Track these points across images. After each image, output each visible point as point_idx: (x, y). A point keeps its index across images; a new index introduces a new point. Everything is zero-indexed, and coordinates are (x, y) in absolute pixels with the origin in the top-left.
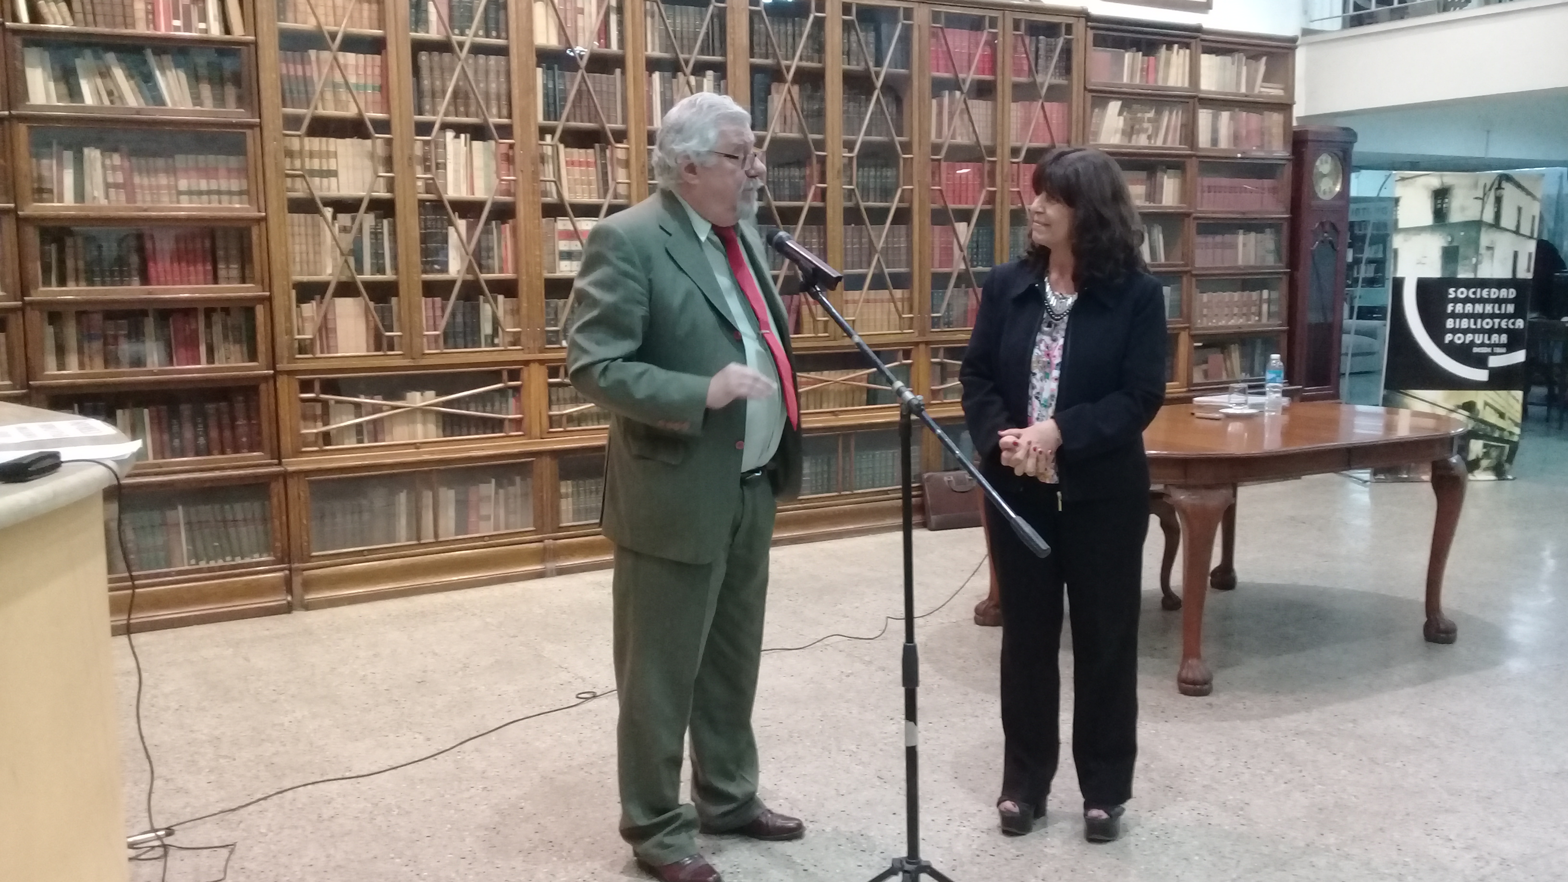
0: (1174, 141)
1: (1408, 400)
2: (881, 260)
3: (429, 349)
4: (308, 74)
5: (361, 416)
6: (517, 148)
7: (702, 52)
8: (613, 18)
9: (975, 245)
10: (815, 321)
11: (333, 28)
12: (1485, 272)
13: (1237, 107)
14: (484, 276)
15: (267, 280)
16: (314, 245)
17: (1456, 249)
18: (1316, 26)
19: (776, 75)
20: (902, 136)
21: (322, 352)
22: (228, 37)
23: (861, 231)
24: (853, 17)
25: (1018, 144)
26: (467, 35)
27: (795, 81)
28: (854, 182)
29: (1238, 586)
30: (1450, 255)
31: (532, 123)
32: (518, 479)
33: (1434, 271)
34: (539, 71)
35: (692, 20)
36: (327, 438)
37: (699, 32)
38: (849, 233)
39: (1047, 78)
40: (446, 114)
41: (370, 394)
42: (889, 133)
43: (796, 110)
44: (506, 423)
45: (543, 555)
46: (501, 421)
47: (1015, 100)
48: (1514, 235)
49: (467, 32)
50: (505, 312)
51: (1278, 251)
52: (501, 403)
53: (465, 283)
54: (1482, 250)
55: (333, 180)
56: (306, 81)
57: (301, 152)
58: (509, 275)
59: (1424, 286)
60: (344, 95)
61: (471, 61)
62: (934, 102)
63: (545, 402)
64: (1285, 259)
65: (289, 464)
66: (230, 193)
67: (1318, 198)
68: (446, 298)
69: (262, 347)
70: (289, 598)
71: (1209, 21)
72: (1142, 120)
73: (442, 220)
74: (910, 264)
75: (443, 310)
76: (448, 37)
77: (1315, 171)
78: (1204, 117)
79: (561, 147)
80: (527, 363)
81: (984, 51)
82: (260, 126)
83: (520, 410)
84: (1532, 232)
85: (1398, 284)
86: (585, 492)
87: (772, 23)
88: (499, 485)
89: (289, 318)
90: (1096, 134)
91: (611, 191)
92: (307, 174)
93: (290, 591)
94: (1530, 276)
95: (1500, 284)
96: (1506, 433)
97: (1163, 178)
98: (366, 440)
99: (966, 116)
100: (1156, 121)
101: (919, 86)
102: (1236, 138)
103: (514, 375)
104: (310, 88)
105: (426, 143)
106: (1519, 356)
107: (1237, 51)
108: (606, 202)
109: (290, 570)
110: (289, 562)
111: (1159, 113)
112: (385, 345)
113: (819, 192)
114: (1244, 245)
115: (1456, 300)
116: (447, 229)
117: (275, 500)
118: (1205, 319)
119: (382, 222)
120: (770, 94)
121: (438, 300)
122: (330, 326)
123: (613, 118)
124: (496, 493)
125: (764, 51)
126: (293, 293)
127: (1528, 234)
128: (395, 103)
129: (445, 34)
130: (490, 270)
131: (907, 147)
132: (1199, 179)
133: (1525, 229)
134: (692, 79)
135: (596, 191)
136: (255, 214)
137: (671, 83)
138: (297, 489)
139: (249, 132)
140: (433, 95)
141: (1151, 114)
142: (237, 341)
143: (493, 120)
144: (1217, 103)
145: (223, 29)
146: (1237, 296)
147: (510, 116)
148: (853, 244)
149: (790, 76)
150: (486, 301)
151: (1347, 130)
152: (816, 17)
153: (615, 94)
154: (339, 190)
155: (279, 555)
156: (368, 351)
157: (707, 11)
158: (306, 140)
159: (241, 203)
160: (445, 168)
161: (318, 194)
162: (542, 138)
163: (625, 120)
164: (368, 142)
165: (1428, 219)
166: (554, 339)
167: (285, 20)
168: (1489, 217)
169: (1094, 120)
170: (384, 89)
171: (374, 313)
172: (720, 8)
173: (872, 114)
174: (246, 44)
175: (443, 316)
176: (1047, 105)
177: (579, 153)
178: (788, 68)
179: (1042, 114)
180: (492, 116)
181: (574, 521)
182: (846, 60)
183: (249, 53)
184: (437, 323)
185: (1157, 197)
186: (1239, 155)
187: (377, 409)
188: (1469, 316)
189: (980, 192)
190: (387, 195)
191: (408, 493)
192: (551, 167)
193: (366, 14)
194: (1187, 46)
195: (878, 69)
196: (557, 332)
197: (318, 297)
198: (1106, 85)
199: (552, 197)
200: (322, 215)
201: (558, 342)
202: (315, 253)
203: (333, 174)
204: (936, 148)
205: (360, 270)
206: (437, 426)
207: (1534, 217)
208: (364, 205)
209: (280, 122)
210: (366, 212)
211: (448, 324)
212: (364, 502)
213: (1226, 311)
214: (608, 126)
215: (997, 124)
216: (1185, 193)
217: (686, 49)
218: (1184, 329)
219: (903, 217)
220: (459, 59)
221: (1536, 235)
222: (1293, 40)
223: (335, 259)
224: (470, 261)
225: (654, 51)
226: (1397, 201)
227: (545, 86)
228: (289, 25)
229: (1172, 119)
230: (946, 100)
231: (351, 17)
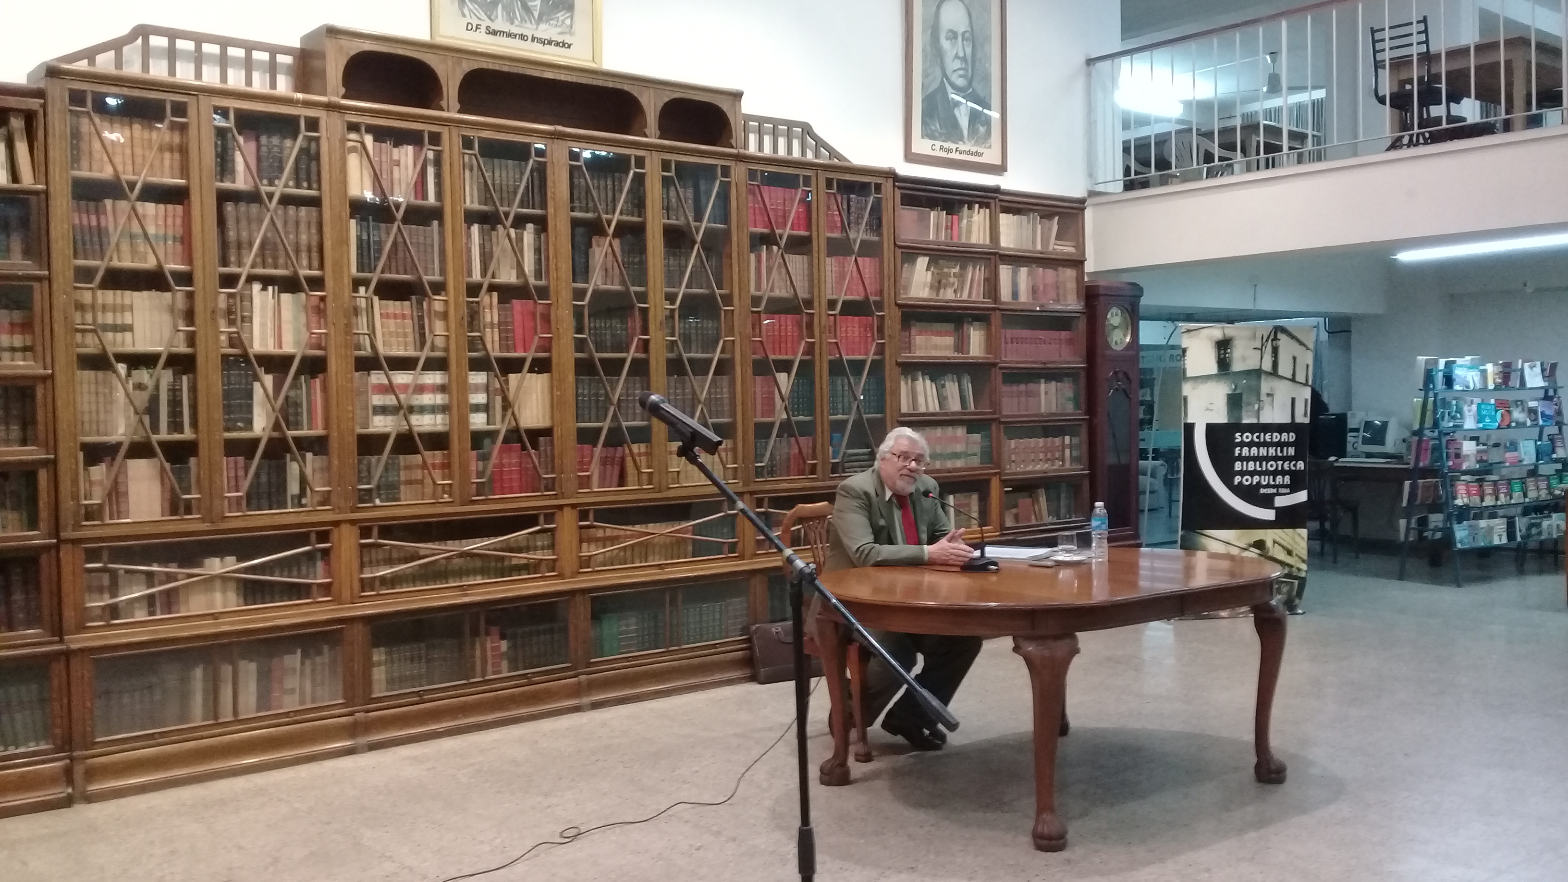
0: (978, 294)
1: (1204, 541)
2: (705, 410)
3: (230, 512)
4: (103, 224)
5: (153, 586)
6: (329, 300)
7: (522, 205)
8: (431, 171)
9: (795, 395)
10: (640, 473)
11: (132, 178)
12: (1267, 417)
13: (1035, 263)
14: (291, 433)
15: (51, 443)
16: (105, 404)
17: (1240, 395)
18: (1100, 188)
19: (595, 228)
20: (722, 289)
21: (111, 518)
22: (16, 186)
23: (683, 384)
24: (672, 174)
25: (834, 297)
26: (276, 186)
27: (615, 235)
28: (677, 334)
29: (1071, 731)
30: (1235, 402)
31: (346, 275)
32: (326, 648)
33: (1221, 417)
34: (353, 222)
35: (511, 174)
36: (114, 611)
37: (519, 186)
38: (672, 384)
39: (859, 235)
40: (253, 267)
41: (164, 561)
42: (709, 286)
43: (617, 261)
44: (315, 588)
45: (353, 730)
46: (309, 586)
47: (829, 255)
48: (1290, 383)
49: (277, 182)
50: (314, 471)
51: (1076, 399)
52: (308, 568)
53: (271, 440)
54: (1263, 397)
55: (128, 335)
56: (101, 232)
57: (93, 307)
58: (319, 431)
59: (1212, 430)
60: (142, 246)
61: (280, 212)
62: (752, 256)
63: (356, 564)
64: (1084, 406)
65: (72, 641)
66: (13, 349)
67: (1111, 349)
68: (250, 456)
69: (44, 513)
70: (70, 790)
71: (1008, 182)
72: (949, 275)
73: (247, 375)
74: (733, 414)
75: (246, 469)
76: (257, 188)
77: (1107, 323)
78: (1005, 272)
79: (376, 299)
80: (337, 524)
81: (798, 208)
82: (49, 279)
83: (329, 574)
84: (1307, 380)
85: (1189, 429)
86: (399, 660)
87: (592, 179)
88: (305, 655)
89: (75, 482)
90: (907, 288)
91: (428, 344)
92: (99, 329)
93: (70, 782)
94: (1307, 420)
95: (1280, 428)
96: (1294, 569)
97: (968, 329)
98: (158, 611)
99: (784, 270)
100: (961, 276)
101: (739, 240)
102: (1034, 291)
103: (324, 537)
104: (105, 240)
105: (230, 296)
106: (1302, 496)
107: (1031, 210)
108: (423, 355)
109: (72, 759)
110: (71, 750)
111: (963, 268)
112: (182, 510)
113: (641, 343)
114: (1046, 393)
115: (1242, 444)
116: (252, 385)
117: (56, 682)
118: (1013, 464)
119: (181, 379)
120: (591, 246)
121: (241, 459)
122: (122, 489)
123: (430, 272)
124: (303, 663)
125: (584, 205)
126: (81, 455)
127: (1304, 381)
128: (197, 255)
129: (253, 184)
130: (297, 425)
131: (728, 299)
132: (1003, 331)
133: (1300, 377)
134: (512, 232)
135: (413, 345)
136: (41, 371)
137: (490, 236)
138: (81, 670)
139: (36, 285)
140: (239, 246)
141: (957, 270)
142: (16, 508)
143: (304, 272)
144: (1016, 260)
145: (10, 178)
146: (1041, 441)
147: (321, 267)
148: (676, 395)
149: (611, 231)
150: (294, 459)
151: (1134, 285)
152: (635, 173)
153: (432, 246)
154: (134, 346)
155: (59, 742)
156: (163, 516)
157: (527, 165)
158: (99, 293)
159: (24, 360)
160: (251, 322)
161: (111, 350)
162: (355, 290)
163: (443, 272)
164: (168, 295)
165: (1213, 369)
166: (367, 498)
167: (79, 169)
168: (1267, 366)
169: (904, 275)
170: (186, 240)
171: (170, 474)
172: (539, 163)
173: (693, 267)
174: (36, 193)
175: (246, 475)
176: (859, 259)
177: (395, 306)
178: (609, 222)
179: (855, 269)
180: (302, 267)
181: (387, 691)
182: (666, 215)
183: (39, 203)
184: (240, 484)
185: (965, 347)
186: (1038, 309)
187: (171, 577)
188: (1255, 459)
189: (799, 343)
190: (188, 350)
191: (205, 669)
192: (365, 319)
193: (167, 163)
194: (988, 206)
195: (697, 224)
196: (369, 490)
197: (108, 459)
198: (912, 241)
199: (365, 350)
200: (115, 371)
201: (371, 500)
202: (106, 412)
203: (129, 328)
204: (756, 301)
205: (155, 428)
206: (238, 595)
207: (1308, 366)
208: (162, 361)
209: (71, 274)
210: (163, 369)
211: (251, 486)
212: (154, 680)
213: (1032, 456)
214: (426, 278)
215: (813, 278)
216: (990, 343)
217: (506, 203)
218: (995, 474)
219: (724, 368)
220: (268, 210)
221: (1310, 383)
222: (1082, 201)
223: (127, 418)
224: (277, 418)
225: (472, 202)
226: (1184, 351)
227: (359, 239)
228: (84, 174)
229: (976, 274)
230: (764, 254)
231: (151, 166)
